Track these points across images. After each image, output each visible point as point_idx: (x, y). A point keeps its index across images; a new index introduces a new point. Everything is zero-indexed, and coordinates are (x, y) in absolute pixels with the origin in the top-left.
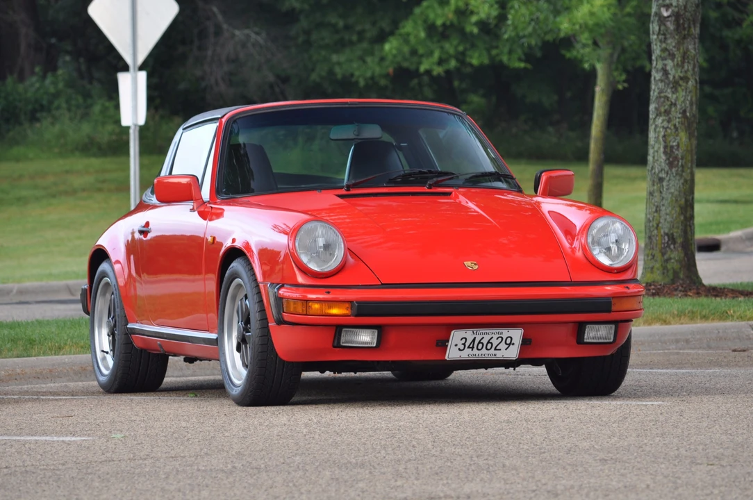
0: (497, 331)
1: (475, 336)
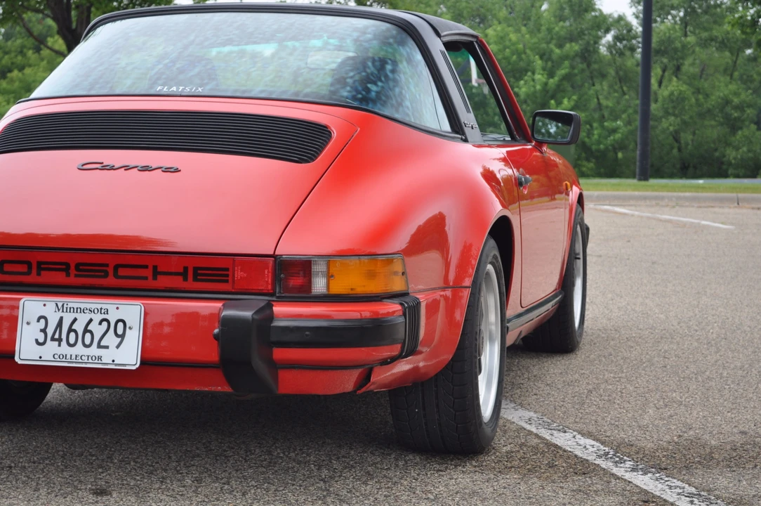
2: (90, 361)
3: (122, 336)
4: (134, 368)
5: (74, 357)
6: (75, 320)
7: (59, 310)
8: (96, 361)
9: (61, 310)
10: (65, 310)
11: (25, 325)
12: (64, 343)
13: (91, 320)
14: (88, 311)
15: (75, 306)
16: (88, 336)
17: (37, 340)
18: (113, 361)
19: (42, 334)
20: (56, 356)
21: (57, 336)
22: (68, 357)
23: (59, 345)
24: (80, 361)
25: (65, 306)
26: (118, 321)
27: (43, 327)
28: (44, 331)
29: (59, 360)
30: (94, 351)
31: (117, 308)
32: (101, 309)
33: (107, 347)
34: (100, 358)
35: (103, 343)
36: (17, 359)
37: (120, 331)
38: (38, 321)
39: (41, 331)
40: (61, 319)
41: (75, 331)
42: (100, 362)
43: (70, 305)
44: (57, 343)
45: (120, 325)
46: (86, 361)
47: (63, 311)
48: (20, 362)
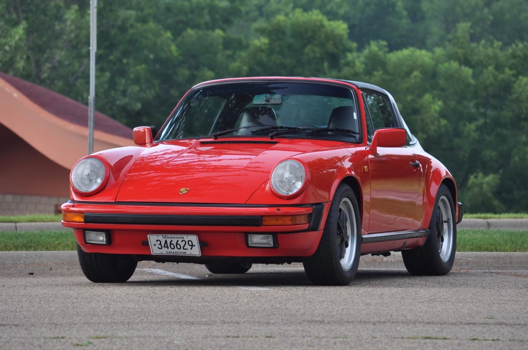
0: (180, 236)
1: (165, 239)
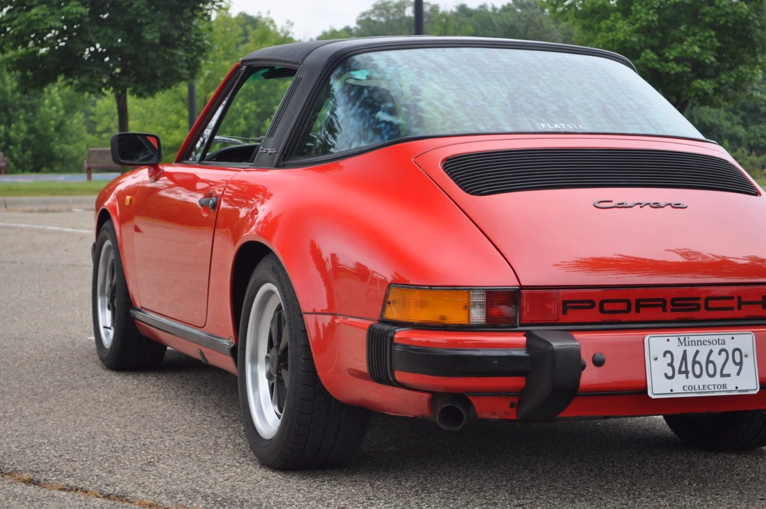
2: (717, 389)
3: (740, 364)
4: (755, 392)
5: (701, 387)
6: (697, 352)
7: (682, 344)
8: (722, 389)
9: (684, 344)
10: (687, 344)
11: (652, 360)
12: (691, 375)
13: (711, 352)
14: (707, 343)
15: (696, 338)
16: (711, 366)
17: (666, 374)
18: (737, 388)
19: (670, 368)
20: (686, 388)
21: (683, 369)
22: (697, 387)
23: (687, 377)
24: (708, 390)
25: (687, 340)
26: (736, 350)
27: (670, 362)
28: (671, 365)
29: (688, 391)
30: (718, 380)
31: (733, 338)
32: (719, 340)
33: (729, 375)
34: (724, 386)
35: (724, 372)
36: (650, 394)
37: (738, 360)
38: (665, 356)
39: (669, 365)
40: (685, 352)
41: (699, 363)
42: (725, 389)
43: (692, 338)
44: (684, 375)
45: (737, 353)
46: (713, 390)
47: (685, 345)
48: (653, 397)
